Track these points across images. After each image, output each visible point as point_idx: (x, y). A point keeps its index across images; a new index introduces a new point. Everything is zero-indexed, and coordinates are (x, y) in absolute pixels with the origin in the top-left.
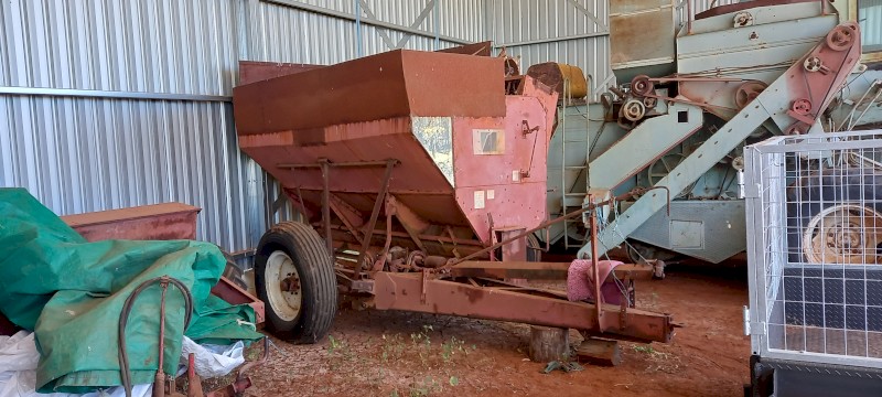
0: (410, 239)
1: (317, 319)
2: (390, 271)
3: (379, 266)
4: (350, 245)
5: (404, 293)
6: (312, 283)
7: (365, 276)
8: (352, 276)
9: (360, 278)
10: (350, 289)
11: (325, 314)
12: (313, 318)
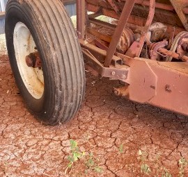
0: (174, 12)
1: (60, 109)
2: (150, 58)
3: (137, 49)
4: (104, 10)
5: (167, 88)
6: (53, 70)
7: (119, 62)
8: (103, 59)
9: (113, 63)
10: (100, 75)
11: (70, 104)
12: (57, 108)
